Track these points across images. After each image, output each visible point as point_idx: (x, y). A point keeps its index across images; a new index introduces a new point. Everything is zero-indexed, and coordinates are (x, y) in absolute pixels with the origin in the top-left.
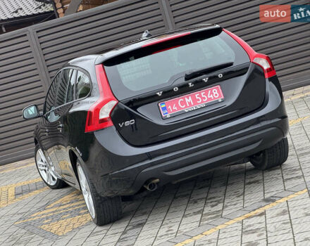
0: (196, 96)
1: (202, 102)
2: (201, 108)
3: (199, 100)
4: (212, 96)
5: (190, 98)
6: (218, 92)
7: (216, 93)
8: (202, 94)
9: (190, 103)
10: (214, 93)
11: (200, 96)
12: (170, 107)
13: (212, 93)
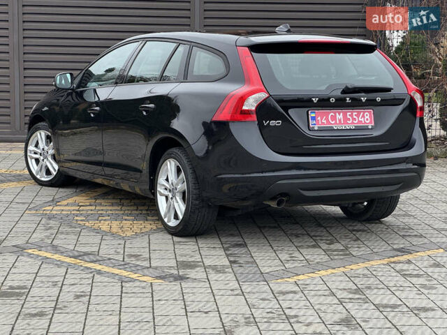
0: (348, 114)
1: (353, 123)
2: (350, 129)
3: (349, 119)
4: (363, 119)
5: (341, 114)
6: (370, 117)
7: (368, 117)
8: (354, 114)
9: (340, 120)
10: (366, 117)
11: (351, 115)
12: (319, 118)
13: (363, 116)
